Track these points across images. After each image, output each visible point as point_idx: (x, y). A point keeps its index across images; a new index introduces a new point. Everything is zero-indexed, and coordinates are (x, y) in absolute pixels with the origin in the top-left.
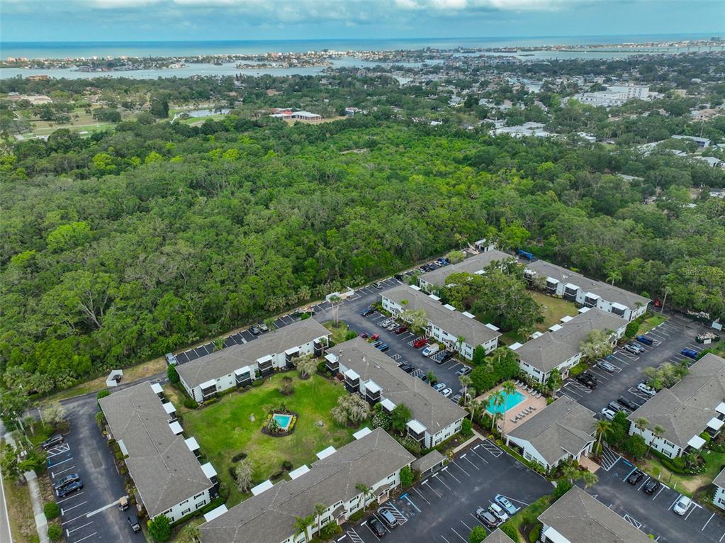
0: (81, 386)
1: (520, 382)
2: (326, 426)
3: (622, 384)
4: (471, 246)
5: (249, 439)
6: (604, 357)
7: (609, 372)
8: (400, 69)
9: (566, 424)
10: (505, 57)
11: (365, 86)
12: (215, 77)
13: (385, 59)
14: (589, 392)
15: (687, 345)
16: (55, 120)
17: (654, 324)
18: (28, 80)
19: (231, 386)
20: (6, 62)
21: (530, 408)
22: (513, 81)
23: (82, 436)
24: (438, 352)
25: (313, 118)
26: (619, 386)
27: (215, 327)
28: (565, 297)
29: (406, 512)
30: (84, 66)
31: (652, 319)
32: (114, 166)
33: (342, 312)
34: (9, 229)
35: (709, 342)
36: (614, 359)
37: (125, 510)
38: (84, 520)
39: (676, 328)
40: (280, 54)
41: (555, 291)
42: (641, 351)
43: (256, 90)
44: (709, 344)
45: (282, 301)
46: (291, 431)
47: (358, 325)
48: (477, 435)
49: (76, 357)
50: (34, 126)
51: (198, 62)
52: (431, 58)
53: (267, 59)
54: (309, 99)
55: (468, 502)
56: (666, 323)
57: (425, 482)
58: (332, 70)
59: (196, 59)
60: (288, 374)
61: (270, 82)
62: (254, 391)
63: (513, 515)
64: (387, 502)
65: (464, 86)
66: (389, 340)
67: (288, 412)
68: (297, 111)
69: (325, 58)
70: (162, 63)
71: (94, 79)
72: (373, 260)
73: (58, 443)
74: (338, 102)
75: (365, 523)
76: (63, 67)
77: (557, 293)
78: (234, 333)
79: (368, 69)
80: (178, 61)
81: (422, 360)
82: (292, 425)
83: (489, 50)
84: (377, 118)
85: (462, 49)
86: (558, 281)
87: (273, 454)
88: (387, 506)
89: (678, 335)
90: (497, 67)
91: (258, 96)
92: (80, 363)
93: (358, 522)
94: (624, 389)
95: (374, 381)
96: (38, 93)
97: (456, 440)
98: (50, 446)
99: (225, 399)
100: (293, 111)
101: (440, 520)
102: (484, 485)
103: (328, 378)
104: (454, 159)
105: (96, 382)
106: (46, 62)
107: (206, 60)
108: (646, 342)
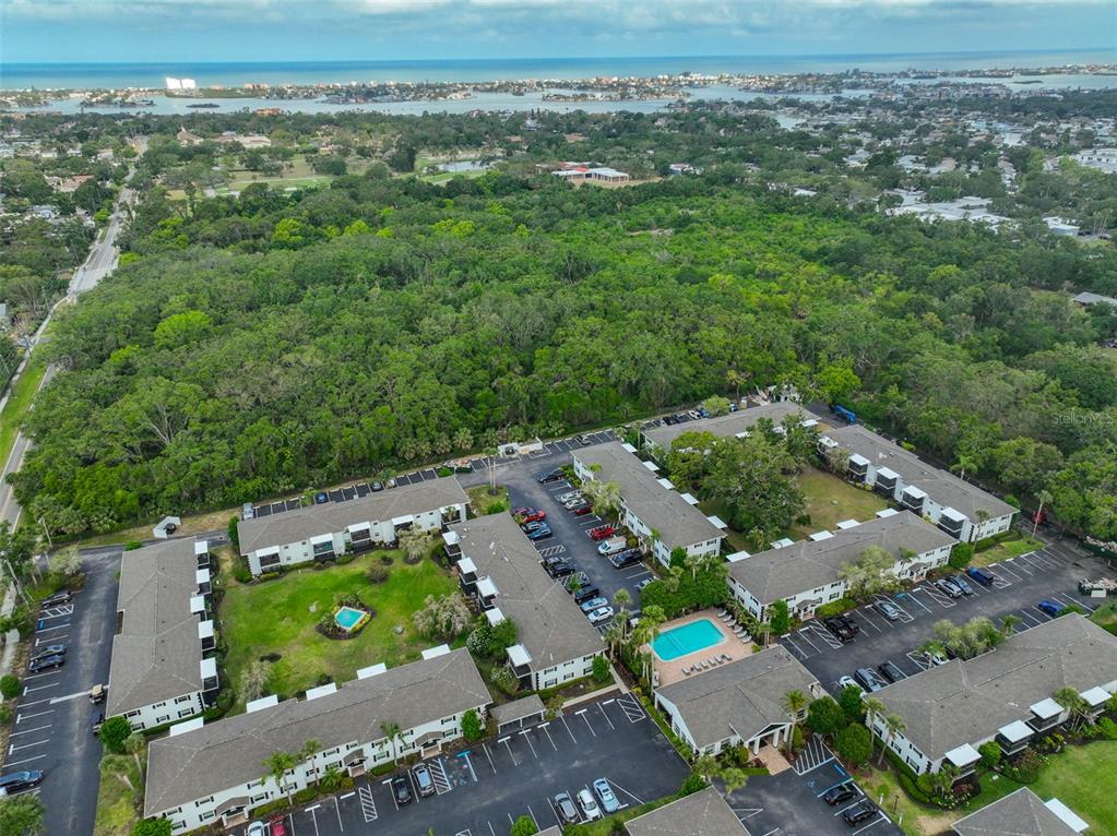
0: (125, 532)
1: (728, 614)
2: (405, 635)
3: (903, 643)
4: (761, 393)
5: (295, 637)
6: (892, 594)
7: (889, 619)
8: (791, 104)
9: (754, 689)
10: (986, 85)
11: (722, 131)
12: (504, 113)
13: (775, 90)
14: (836, 647)
15: (1058, 595)
16: (261, 171)
17: (1015, 552)
18: (254, 114)
19: (306, 559)
20: (241, 89)
21: (723, 657)
22: (977, 127)
23: (94, 597)
24: (624, 550)
25: (616, 179)
26: (895, 644)
27: (319, 474)
28: (876, 490)
29: (455, 777)
30: (336, 95)
31: (1015, 543)
32: (300, 237)
33: (512, 473)
34: (119, 316)
35: (1103, 594)
36: (909, 600)
37: (97, 703)
38: (46, 706)
39: (1052, 564)
40: (615, 79)
41: (863, 478)
42: (965, 594)
43: (552, 134)
44: (1100, 599)
45: (426, 448)
46: (356, 633)
47: (526, 495)
48: (620, 684)
49: (119, 493)
50: (233, 178)
51: (491, 90)
52: (855, 86)
53: (592, 87)
54: (624, 149)
55: (553, 780)
56: (1040, 552)
57: (504, 739)
58: (683, 105)
59: (488, 87)
60: (390, 554)
61: (579, 122)
62: (334, 570)
63: (611, 813)
64: (436, 758)
65: (885, 134)
66: (560, 523)
67: (362, 606)
68: (597, 167)
69: (681, 86)
70: (439, 91)
71: (337, 114)
72: (580, 400)
73: (62, 602)
74: (663, 154)
75: (389, 781)
76: (309, 97)
77: (867, 481)
78: (346, 486)
79: (740, 104)
80: (463, 89)
81: (595, 559)
82: (361, 625)
83: (961, 74)
84: (711, 181)
85: (914, 72)
86: (868, 462)
87: (314, 660)
88: (433, 763)
89: (1050, 575)
90: (961, 103)
91: (550, 143)
92: (123, 501)
93: (381, 778)
94: (899, 650)
95: (493, 579)
96: (258, 132)
97: (582, 686)
98: (52, 605)
99: (289, 577)
100: (591, 167)
101: (498, 798)
102: (591, 761)
103: (443, 566)
104: (801, 253)
105: (144, 530)
106: (289, 91)
107: (503, 88)
108: (982, 579)
